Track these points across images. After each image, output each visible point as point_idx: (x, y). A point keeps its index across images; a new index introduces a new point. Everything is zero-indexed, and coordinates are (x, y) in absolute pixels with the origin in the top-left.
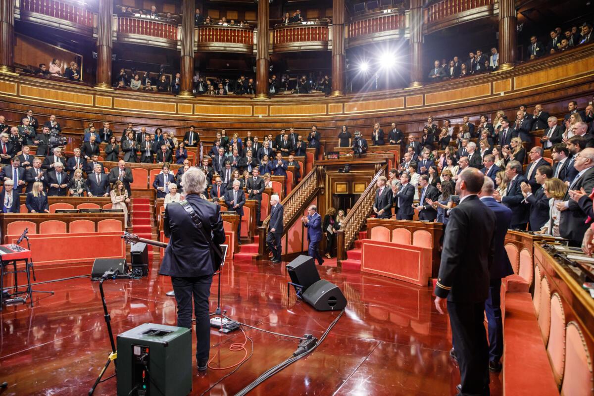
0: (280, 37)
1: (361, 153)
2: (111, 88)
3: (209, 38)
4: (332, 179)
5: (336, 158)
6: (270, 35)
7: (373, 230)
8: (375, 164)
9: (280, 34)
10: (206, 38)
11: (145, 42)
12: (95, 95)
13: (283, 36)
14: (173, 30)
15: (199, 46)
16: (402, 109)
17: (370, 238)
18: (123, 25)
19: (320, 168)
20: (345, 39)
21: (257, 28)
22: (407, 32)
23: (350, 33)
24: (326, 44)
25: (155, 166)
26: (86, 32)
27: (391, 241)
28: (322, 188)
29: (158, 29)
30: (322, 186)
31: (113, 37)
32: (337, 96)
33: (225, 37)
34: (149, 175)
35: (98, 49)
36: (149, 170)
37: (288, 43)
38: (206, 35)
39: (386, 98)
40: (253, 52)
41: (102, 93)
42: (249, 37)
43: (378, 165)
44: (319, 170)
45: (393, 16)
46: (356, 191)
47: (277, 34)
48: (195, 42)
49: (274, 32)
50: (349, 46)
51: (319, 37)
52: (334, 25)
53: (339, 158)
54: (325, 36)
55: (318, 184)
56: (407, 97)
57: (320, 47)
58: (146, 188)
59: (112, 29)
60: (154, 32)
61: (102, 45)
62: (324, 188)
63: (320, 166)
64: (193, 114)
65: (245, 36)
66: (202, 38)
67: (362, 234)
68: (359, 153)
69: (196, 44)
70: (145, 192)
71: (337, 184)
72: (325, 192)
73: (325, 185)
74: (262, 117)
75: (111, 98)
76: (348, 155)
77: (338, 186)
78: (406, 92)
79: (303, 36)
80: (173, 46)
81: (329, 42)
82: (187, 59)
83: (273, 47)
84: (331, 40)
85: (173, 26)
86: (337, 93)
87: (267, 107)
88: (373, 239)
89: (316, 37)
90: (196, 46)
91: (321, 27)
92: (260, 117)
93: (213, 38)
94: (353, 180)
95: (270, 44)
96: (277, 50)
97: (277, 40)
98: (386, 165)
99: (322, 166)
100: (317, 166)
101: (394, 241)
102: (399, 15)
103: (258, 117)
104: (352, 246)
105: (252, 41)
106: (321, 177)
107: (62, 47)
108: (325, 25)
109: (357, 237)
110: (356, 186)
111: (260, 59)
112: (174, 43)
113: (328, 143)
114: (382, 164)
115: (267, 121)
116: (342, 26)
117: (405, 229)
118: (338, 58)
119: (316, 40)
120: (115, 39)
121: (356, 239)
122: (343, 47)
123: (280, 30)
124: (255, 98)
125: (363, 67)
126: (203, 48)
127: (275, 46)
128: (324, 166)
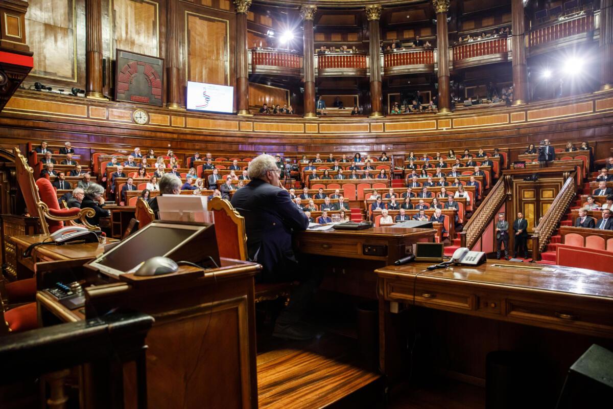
0: (460, 53)
1: (548, 160)
2: (316, 116)
3: (394, 62)
4: (519, 186)
5: (523, 167)
6: (449, 53)
7: (566, 236)
8: (563, 172)
9: (460, 51)
10: (391, 63)
11: (340, 73)
12: (304, 123)
13: (463, 52)
14: (363, 59)
15: (385, 71)
16: (590, 113)
17: (564, 243)
18: (322, 62)
19: (508, 177)
20: (526, 48)
21: (436, 48)
22: (595, 33)
23: (531, 42)
24: (505, 55)
25: (360, 181)
26: (295, 73)
27: (585, 246)
28: (510, 195)
29: (350, 61)
30: (509, 193)
31: (315, 73)
32: (520, 105)
33: (409, 60)
34: (356, 189)
35: (304, 85)
36: (356, 185)
37: (467, 59)
38: (391, 60)
39: (572, 104)
40: (434, 71)
41: (310, 121)
42: (430, 57)
43: (566, 173)
44: (507, 179)
45: (580, 19)
46: (544, 197)
47: (456, 51)
48: (381, 67)
49: (454, 49)
50: (530, 55)
51: (499, 49)
52: (513, 35)
53: (525, 166)
54: (504, 47)
55: (505, 191)
56: (596, 101)
57: (499, 59)
58: (355, 200)
59: (314, 67)
60: (347, 64)
61: (307, 82)
62: (512, 195)
63: (507, 175)
64: (384, 132)
65: (427, 57)
66: (388, 63)
67: (555, 239)
68: (546, 160)
69: (383, 69)
70: (354, 203)
71: (524, 191)
72: (512, 198)
73: (512, 192)
74: (446, 129)
75: (317, 124)
76: (534, 163)
77: (526, 192)
78: (596, 96)
79: (482, 51)
80: (363, 74)
81: (509, 53)
82: (376, 84)
83: (453, 63)
84: (511, 51)
85: (362, 56)
86: (519, 102)
87: (450, 120)
88: (566, 244)
89: (495, 50)
90: (383, 71)
91: (501, 39)
92: (444, 130)
93: (397, 62)
94: (541, 187)
95: (450, 61)
96: (457, 66)
97: (457, 57)
98: (575, 173)
99: (509, 175)
100: (505, 175)
101: (587, 246)
102: (587, 17)
103: (442, 129)
104: (546, 249)
105: (433, 60)
106: (508, 185)
107: (271, 85)
108: (504, 37)
109: (550, 241)
110: (544, 192)
111: (441, 77)
112: (364, 71)
113: (511, 150)
114: (571, 172)
115: (451, 133)
116: (523, 35)
117: (599, 237)
118: (519, 68)
119: (495, 52)
120: (317, 74)
121: (548, 243)
122: (524, 56)
123: (460, 48)
124: (439, 112)
125: (545, 74)
126: (389, 73)
127: (455, 62)
128: (511, 175)
